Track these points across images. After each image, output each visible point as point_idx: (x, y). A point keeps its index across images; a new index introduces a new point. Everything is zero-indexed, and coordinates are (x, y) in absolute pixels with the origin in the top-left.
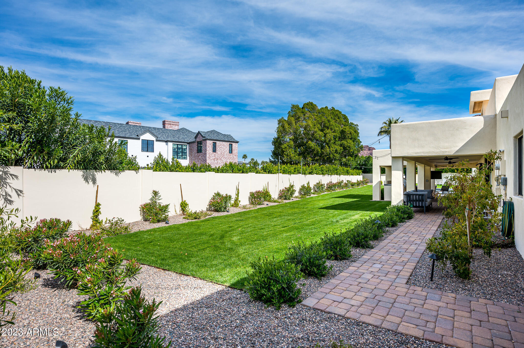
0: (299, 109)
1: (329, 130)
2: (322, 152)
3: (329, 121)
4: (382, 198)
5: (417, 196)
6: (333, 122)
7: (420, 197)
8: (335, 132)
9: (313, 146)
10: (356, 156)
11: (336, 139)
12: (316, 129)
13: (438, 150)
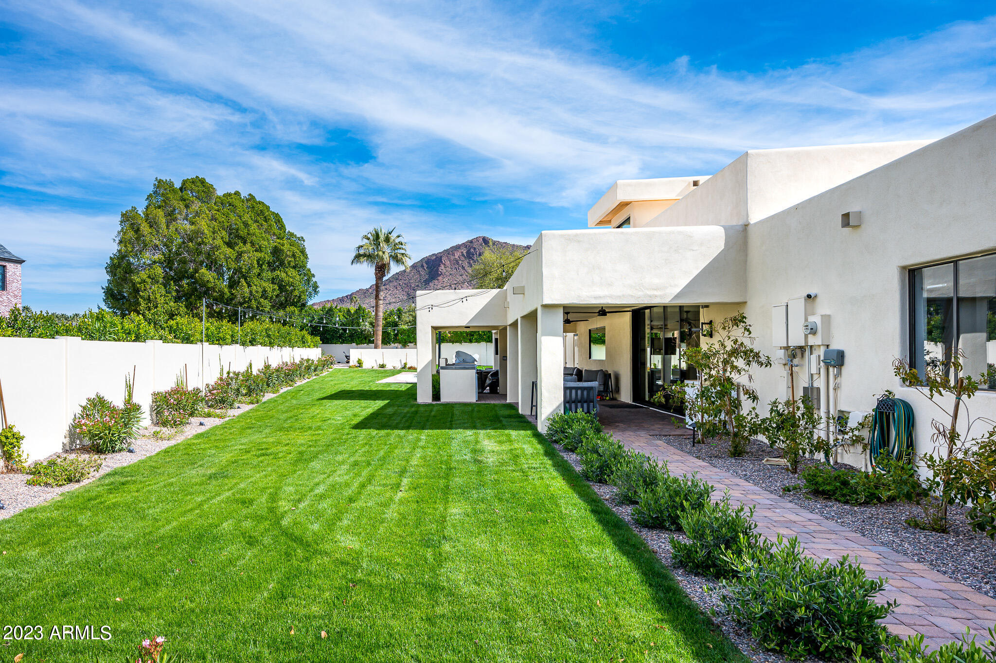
0: (174, 191)
1: (248, 245)
2: (232, 294)
3: (246, 225)
4: (436, 396)
5: (579, 392)
6: (254, 227)
7: (585, 393)
8: (261, 251)
9: (212, 280)
10: (304, 305)
11: (264, 267)
12: (218, 242)
13: (640, 293)
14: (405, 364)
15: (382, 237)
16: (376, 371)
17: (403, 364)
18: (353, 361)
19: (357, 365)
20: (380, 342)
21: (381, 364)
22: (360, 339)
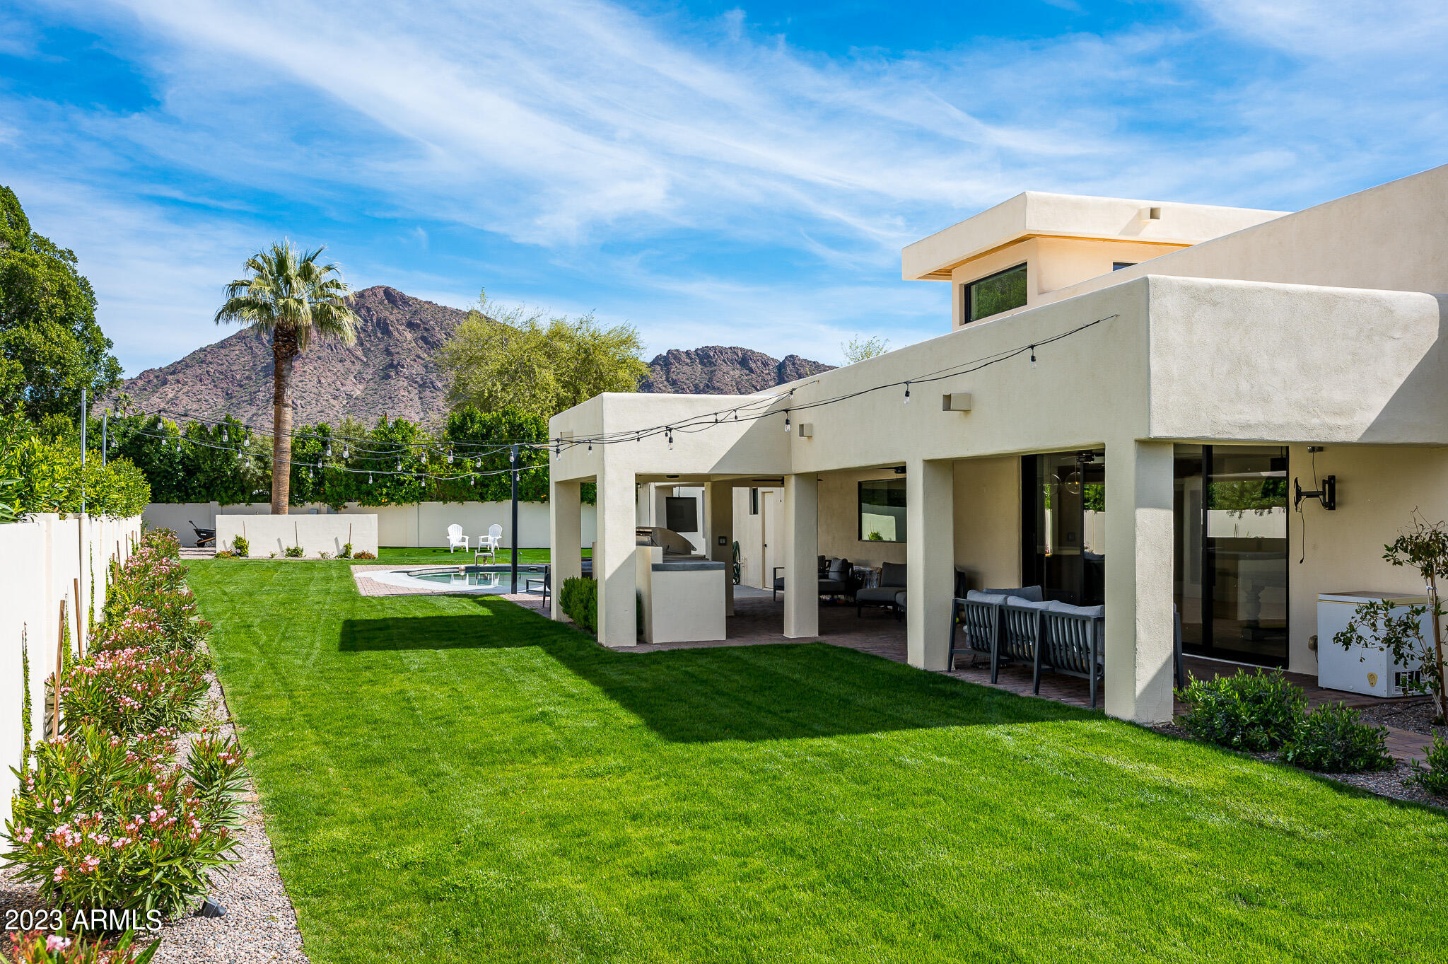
14: (348, 548)
15: (293, 269)
16: (280, 563)
17: (341, 547)
18: (224, 542)
19: (234, 550)
20: (287, 499)
21: (292, 548)
22: (230, 493)
